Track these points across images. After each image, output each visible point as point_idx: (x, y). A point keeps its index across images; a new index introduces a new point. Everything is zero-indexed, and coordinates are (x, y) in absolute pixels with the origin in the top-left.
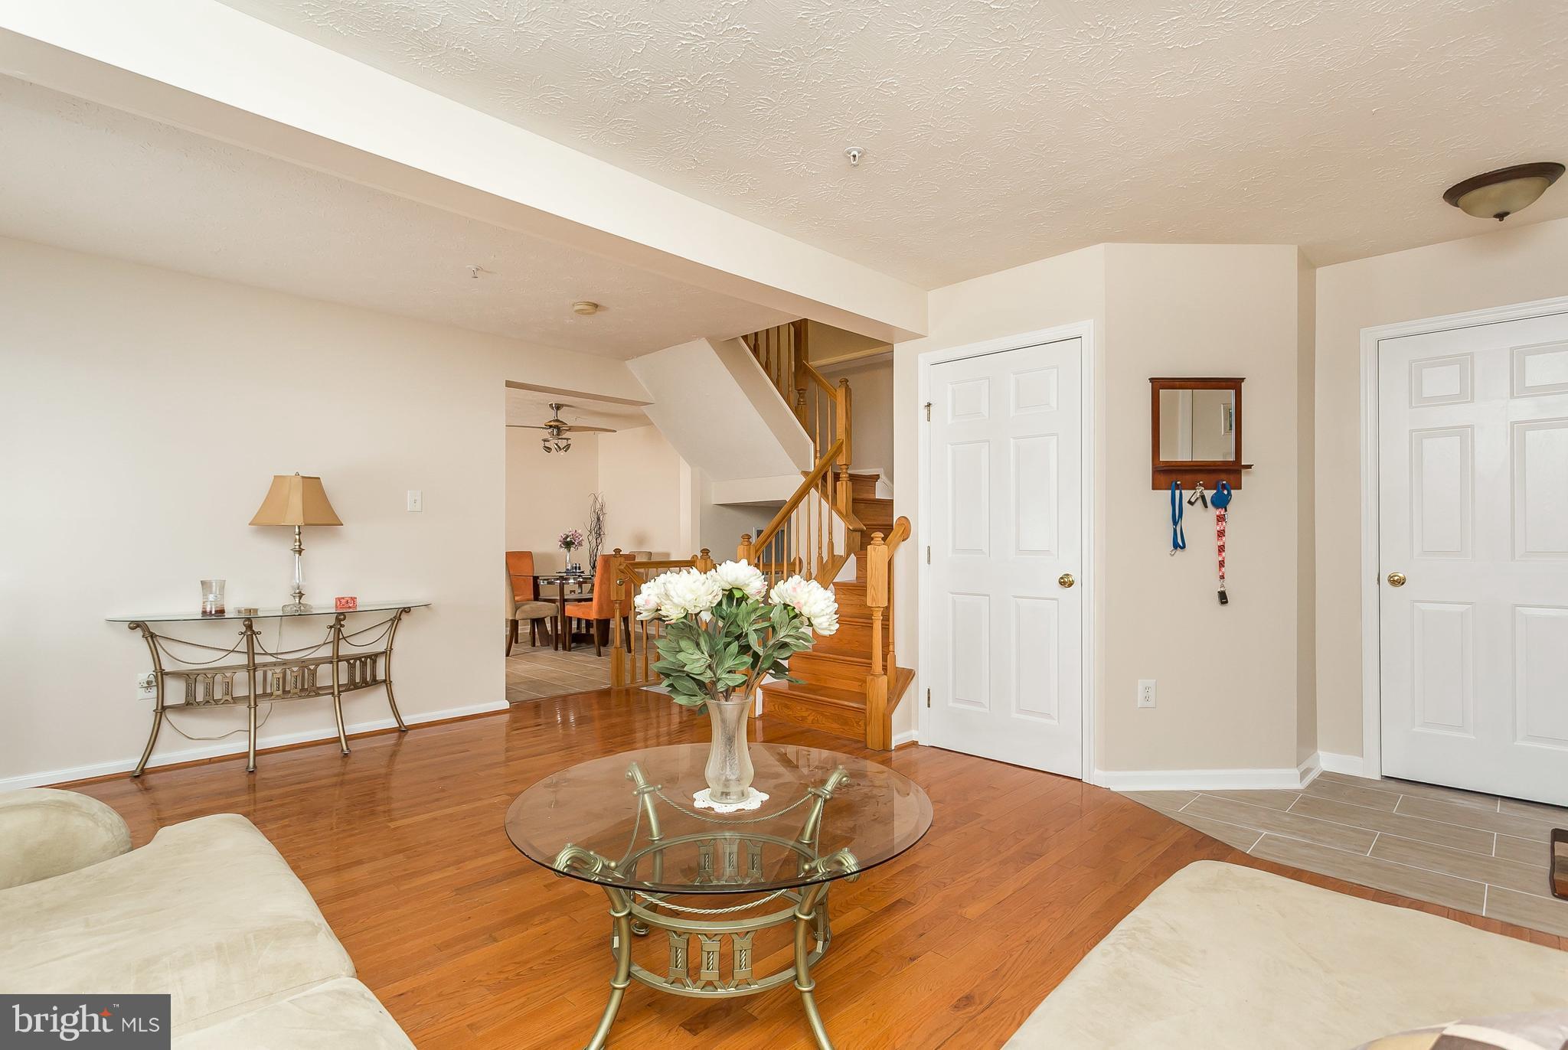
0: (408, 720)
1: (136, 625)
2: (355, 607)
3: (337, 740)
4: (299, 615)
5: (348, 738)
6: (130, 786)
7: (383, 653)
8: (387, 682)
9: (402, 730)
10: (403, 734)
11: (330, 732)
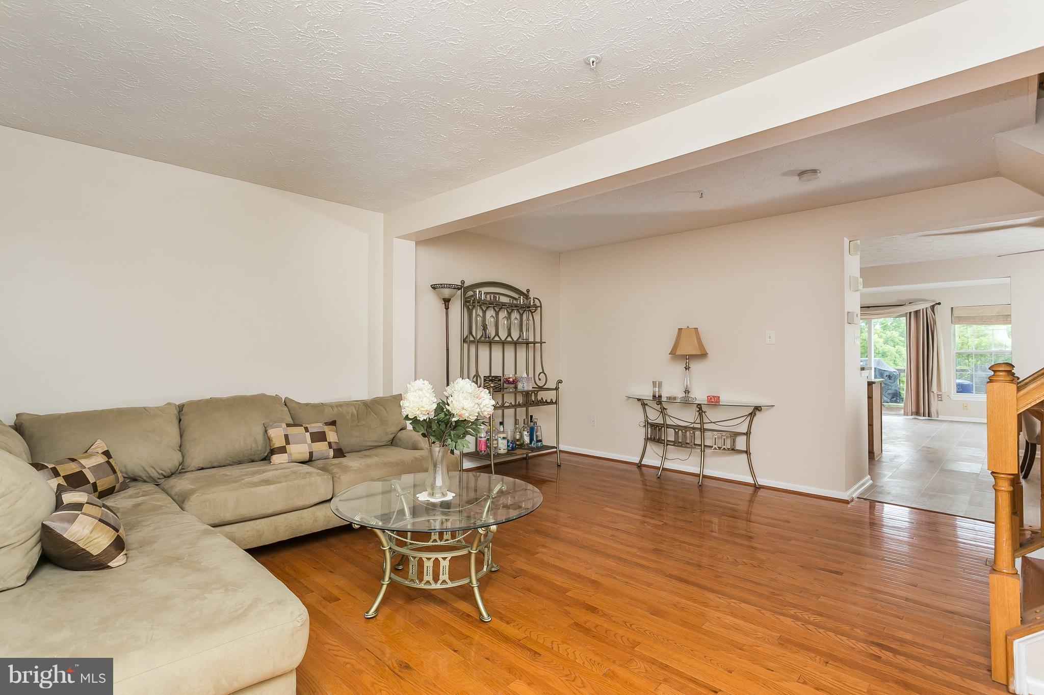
0: (761, 481)
1: (639, 400)
2: (719, 402)
3: (698, 475)
4: (686, 402)
5: (704, 476)
6: (635, 469)
7: (744, 434)
8: (747, 452)
9: (757, 488)
10: (758, 490)
11: (696, 470)
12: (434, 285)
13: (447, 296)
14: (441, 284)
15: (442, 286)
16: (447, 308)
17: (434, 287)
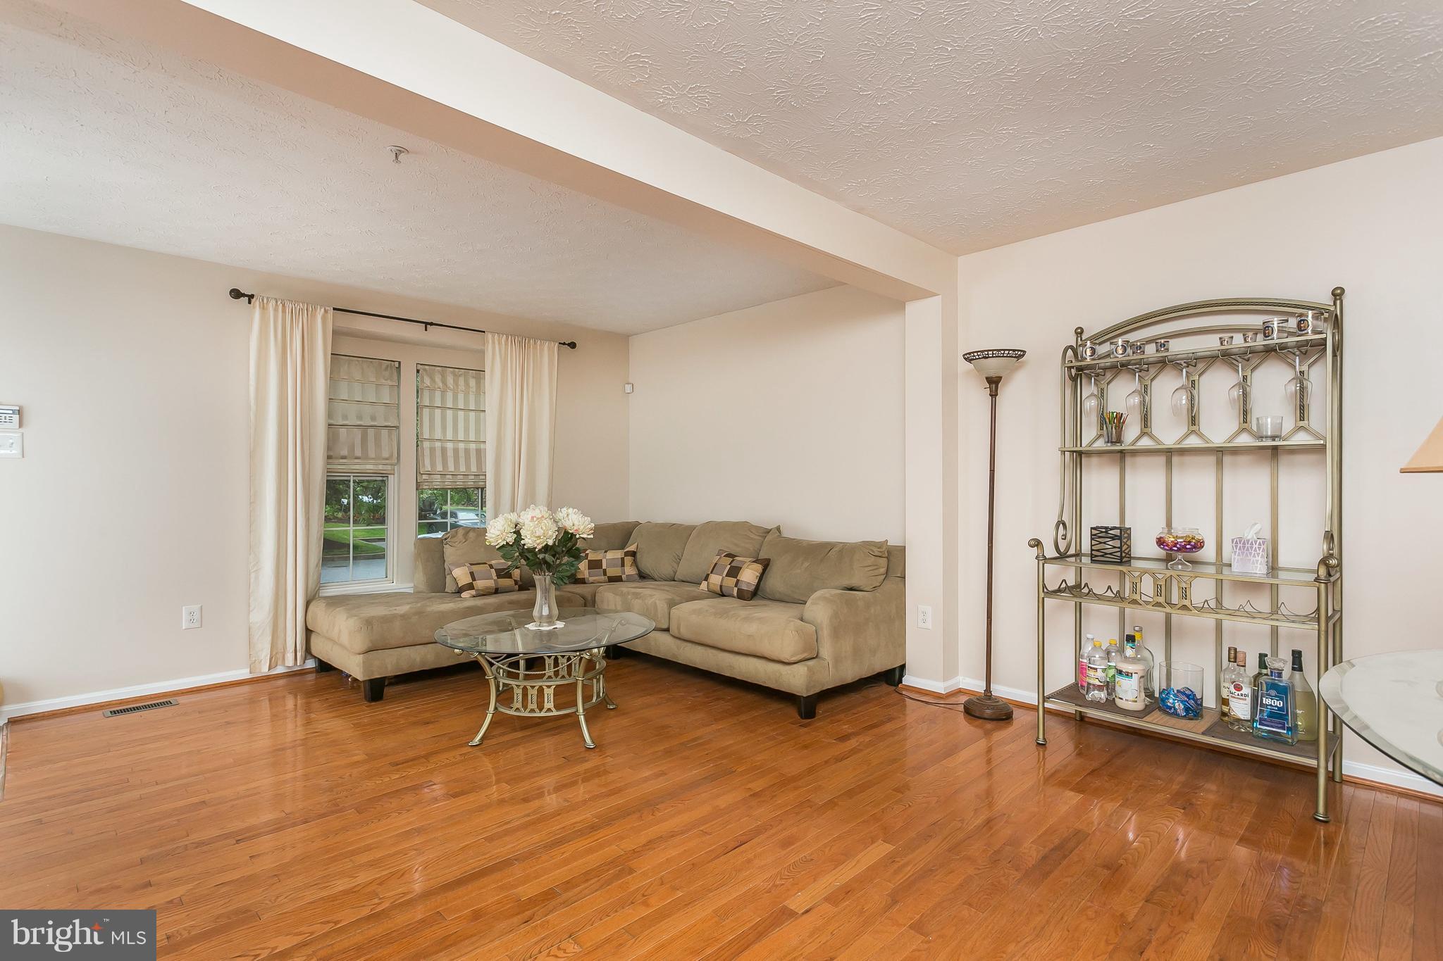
12: (969, 354)
13: (993, 374)
14: (982, 351)
15: (985, 354)
16: (994, 395)
17: (969, 358)
